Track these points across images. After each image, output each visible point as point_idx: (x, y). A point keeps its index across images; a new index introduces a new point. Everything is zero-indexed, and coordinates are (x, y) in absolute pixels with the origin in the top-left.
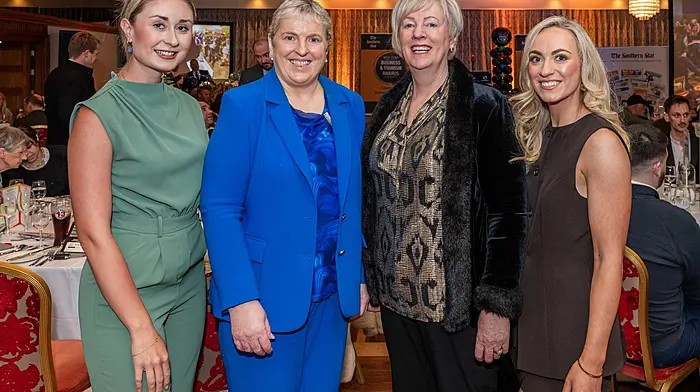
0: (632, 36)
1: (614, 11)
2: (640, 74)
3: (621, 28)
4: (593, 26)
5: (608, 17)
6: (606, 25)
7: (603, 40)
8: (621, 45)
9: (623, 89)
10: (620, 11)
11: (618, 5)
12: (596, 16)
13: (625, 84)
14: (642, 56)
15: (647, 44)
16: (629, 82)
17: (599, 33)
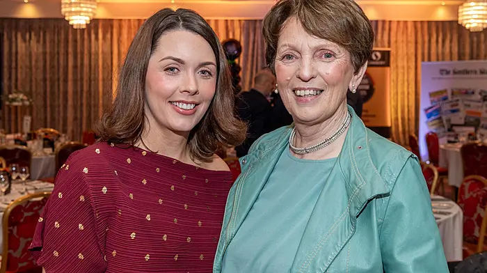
0: (455, 50)
1: (437, 22)
2: (473, 93)
3: (444, 41)
4: (412, 39)
5: (429, 28)
6: (426, 38)
7: (423, 54)
8: (443, 60)
9: (453, 111)
10: (443, 22)
11: (441, 15)
12: (416, 28)
13: (457, 105)
14: (476, 72)
15: (472, 58)
16: (460, 103)
17: (419, 47)
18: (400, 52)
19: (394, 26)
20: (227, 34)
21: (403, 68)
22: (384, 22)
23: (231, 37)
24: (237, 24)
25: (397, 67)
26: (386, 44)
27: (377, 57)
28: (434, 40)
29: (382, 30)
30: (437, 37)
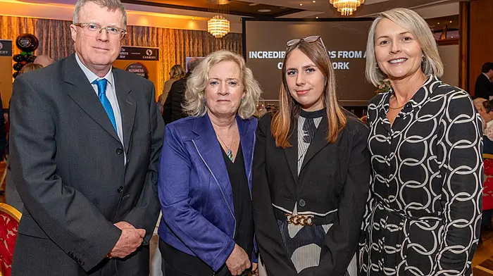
0: (201, 51)
1: (189, 31)
3: (193, 44)
5: (184, 35)
6: (182, 42)
10: (192, 31)
11: (191, 25)
12: (175, 34)
17: (178, 47)
18: (165, 50)
19: (160, 31)
20: (21, 30)
21: (168, 62)
22: (153, 28)
23: (25, 32)
24: (30, 22)
25: (163, 60)
27: (150, 53)
28: (187, 43)
29: (153, 33)
30: (190, 41)
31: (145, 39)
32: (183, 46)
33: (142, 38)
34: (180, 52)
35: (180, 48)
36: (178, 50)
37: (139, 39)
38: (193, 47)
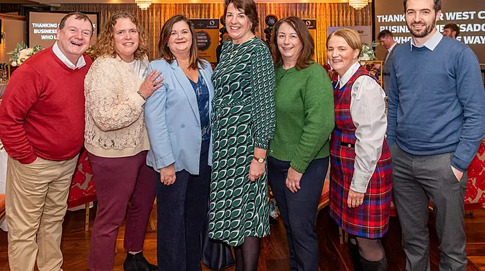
0: (353, 20)
1: (342, 3)
3: (346, 15)
4: (329, 13)
5: (338, 7)
6: (337, 13)
12: (330, 7)
17: (333, 17)
18: (322, 21)
19: (318, 6)
21: (324, 29)
22: (313, 4)
25: (320, 29)
26: (314, 16)
27: (308, 23)
28: (341, 14)
29: (312, 8)
30: (343, 12)
31: (306, 12)
32: (337, 17)
33: (304, 13)
34: (335, 22)
35: (335, 18)
36: (333, 20)
37: (302, 13)
38: (346, 17)
